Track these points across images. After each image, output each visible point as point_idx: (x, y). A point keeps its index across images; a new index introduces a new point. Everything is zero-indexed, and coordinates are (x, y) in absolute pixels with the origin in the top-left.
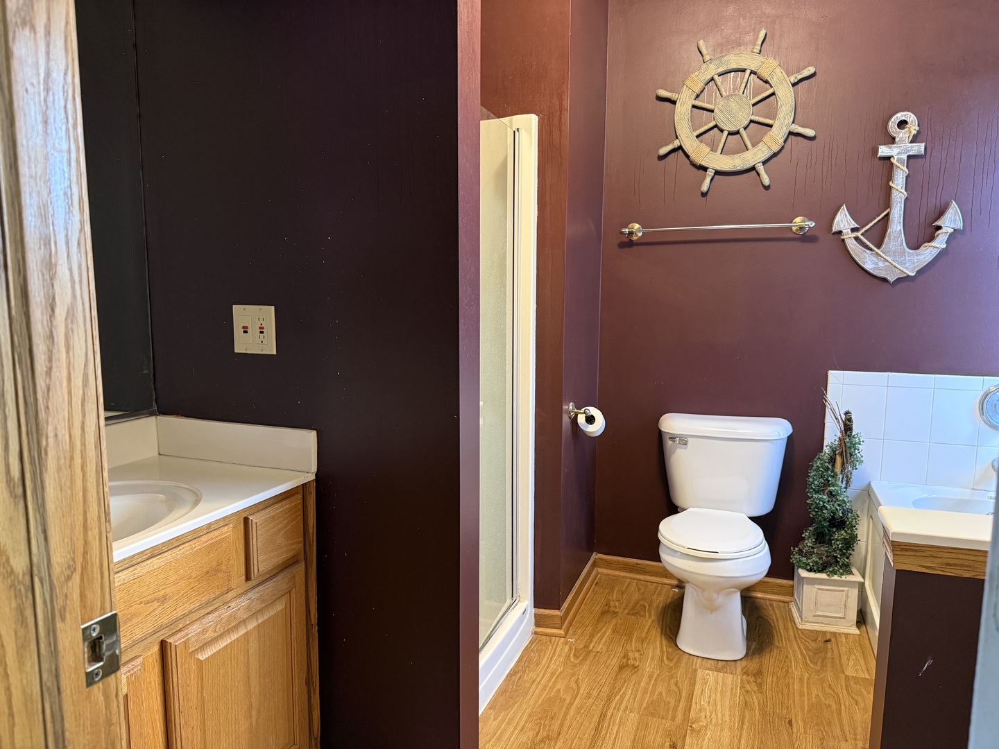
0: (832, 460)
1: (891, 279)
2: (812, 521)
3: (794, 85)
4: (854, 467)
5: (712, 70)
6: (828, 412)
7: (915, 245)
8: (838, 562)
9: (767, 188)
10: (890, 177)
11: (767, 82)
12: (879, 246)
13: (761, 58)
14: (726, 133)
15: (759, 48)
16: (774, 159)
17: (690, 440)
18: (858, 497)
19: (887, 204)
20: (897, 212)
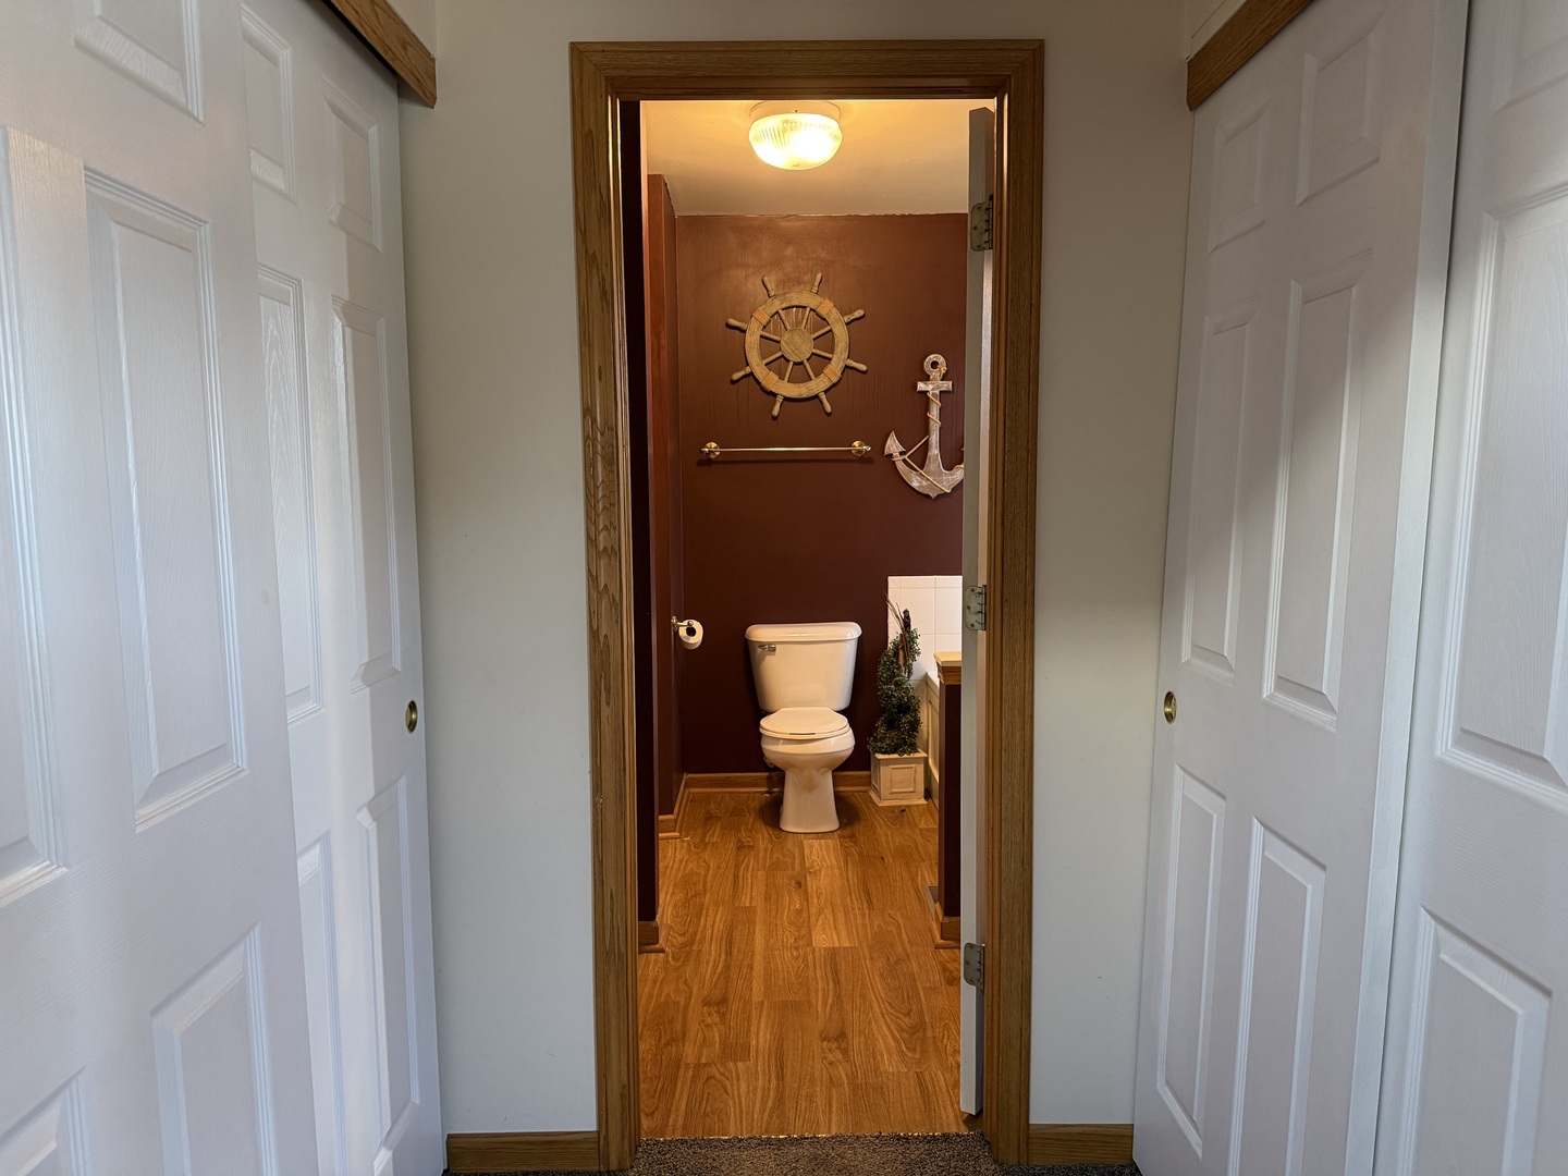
0: (896, 654)
1: (933, 495)
2: (883, 710)
3: (847, 324)
4: (914, 660)
5: (777, 305)
6: (890, 612)
7: (949, 467)
8: (906, 742)
9: (829, 414)
10: (927, 409)
11: (825, 319)
12: (922, 468)
13: (819, 299)
14: (791, 363)
15: (816, 288)
16: (833, 389)
17: (778, 646)
18: (919, 686)
19: (927, 432)
20: (934, 438)
